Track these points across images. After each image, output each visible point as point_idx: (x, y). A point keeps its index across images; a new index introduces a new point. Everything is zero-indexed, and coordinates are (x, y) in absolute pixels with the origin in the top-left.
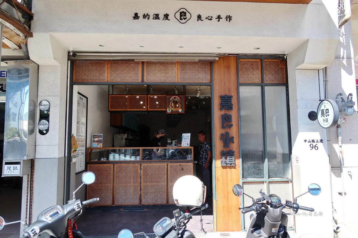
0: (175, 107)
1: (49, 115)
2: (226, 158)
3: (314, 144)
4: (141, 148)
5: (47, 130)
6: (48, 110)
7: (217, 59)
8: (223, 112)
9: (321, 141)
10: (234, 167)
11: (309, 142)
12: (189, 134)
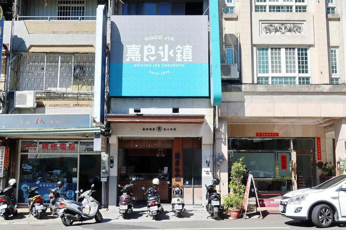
0: (161, 154)
1: (113, 161)
2: (177, 178)
3: (208, 172)
4: (144, 174)
5: (113, 167)
6: (113, 160)
7: (174, 139)
8: (176, 160)
9: (211, 171)
10: (180, 181)
11: (206, 172)
12: (167, 168)
